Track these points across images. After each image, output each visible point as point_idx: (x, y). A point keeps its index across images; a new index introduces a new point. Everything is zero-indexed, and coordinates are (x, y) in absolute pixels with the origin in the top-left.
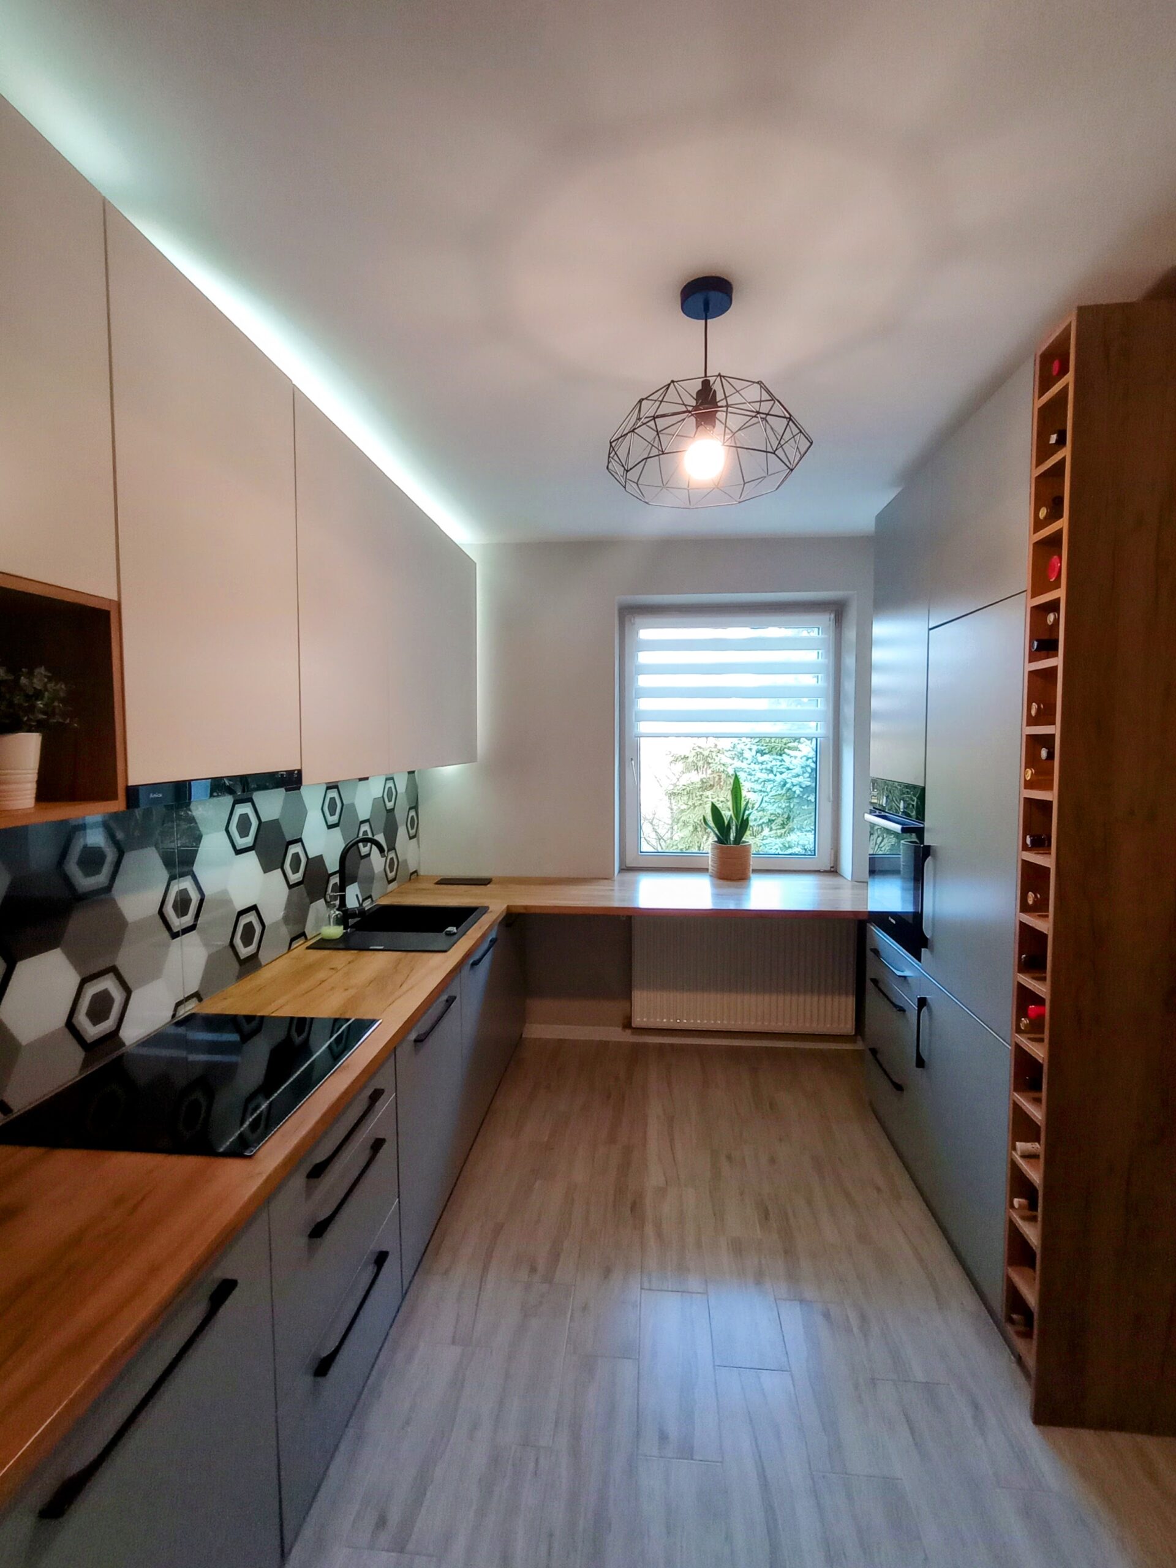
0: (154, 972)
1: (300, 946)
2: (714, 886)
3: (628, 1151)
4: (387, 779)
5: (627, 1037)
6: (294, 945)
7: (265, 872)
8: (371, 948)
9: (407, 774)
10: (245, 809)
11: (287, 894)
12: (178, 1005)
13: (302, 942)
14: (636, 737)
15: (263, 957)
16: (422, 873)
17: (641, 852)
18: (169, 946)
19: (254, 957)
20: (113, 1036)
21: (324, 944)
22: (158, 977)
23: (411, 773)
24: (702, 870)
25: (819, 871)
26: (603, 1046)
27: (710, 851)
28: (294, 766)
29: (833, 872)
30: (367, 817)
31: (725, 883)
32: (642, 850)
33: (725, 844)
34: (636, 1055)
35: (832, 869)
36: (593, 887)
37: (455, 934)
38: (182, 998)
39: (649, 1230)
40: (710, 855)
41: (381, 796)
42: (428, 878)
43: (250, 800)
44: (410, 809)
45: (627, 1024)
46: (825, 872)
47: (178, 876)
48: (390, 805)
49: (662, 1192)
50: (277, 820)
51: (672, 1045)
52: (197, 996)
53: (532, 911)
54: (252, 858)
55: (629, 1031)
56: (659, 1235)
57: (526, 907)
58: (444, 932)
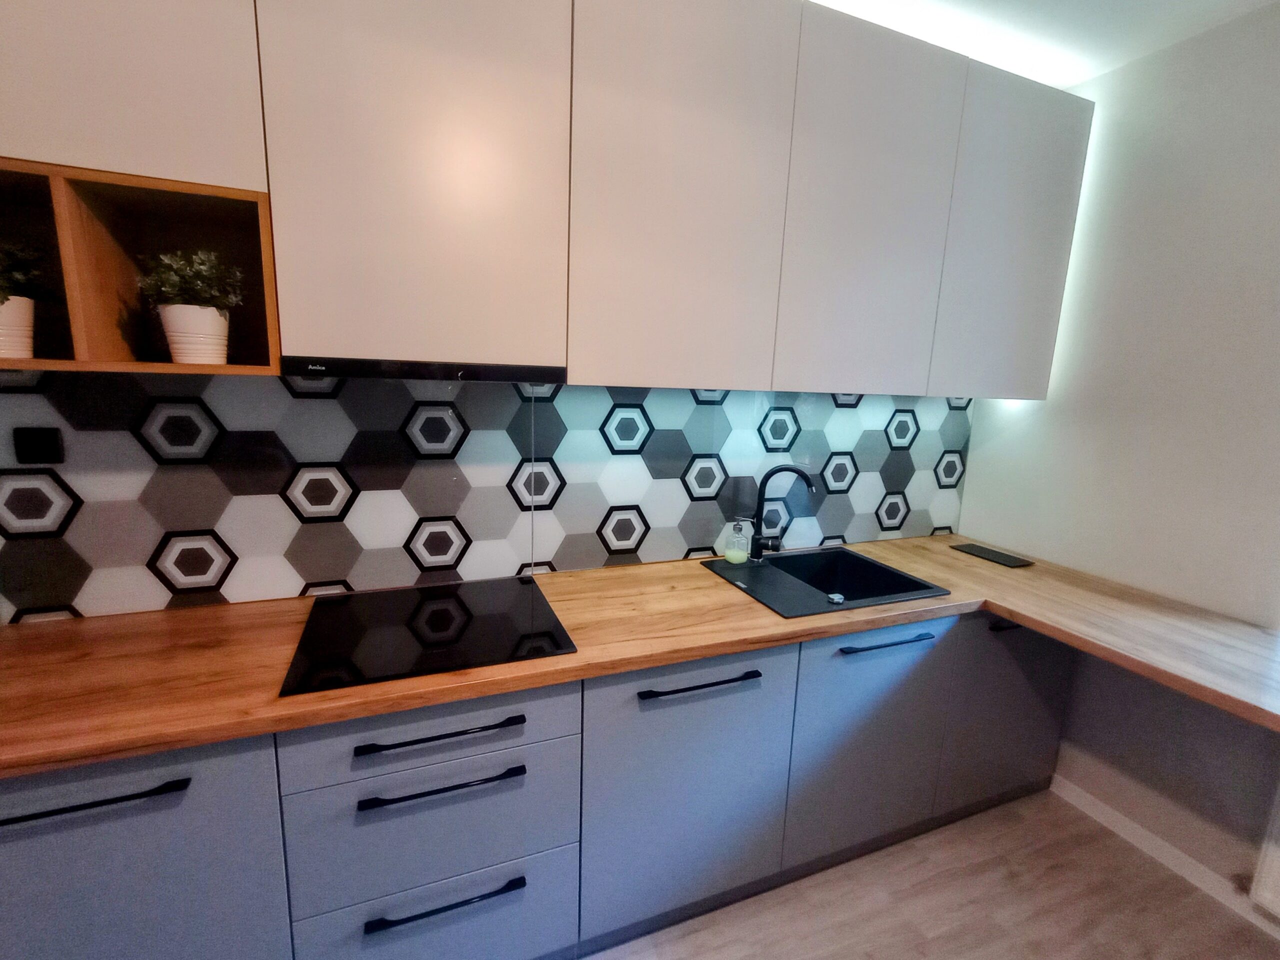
1: (700, 559)
4: (899, 411)
6: (693, 555)
7: (655, 477)
8: (738, 583)
11: (687, 507)
12: (523, 566)
15: (644, 555)
18: (519, 517)
19: (631, 552)
20: (448, 569)
21: (720, 566)
28: (559, 363)
30: (847, 449)
37: (838, 604)
38: (532, 562)
41: (881, 429)
43: (640, 406)
44: (948, 452)
47: (533, 459)
48: (899, 442)
50: (680, 431)
52: (547, 565)
54: (637, 462)
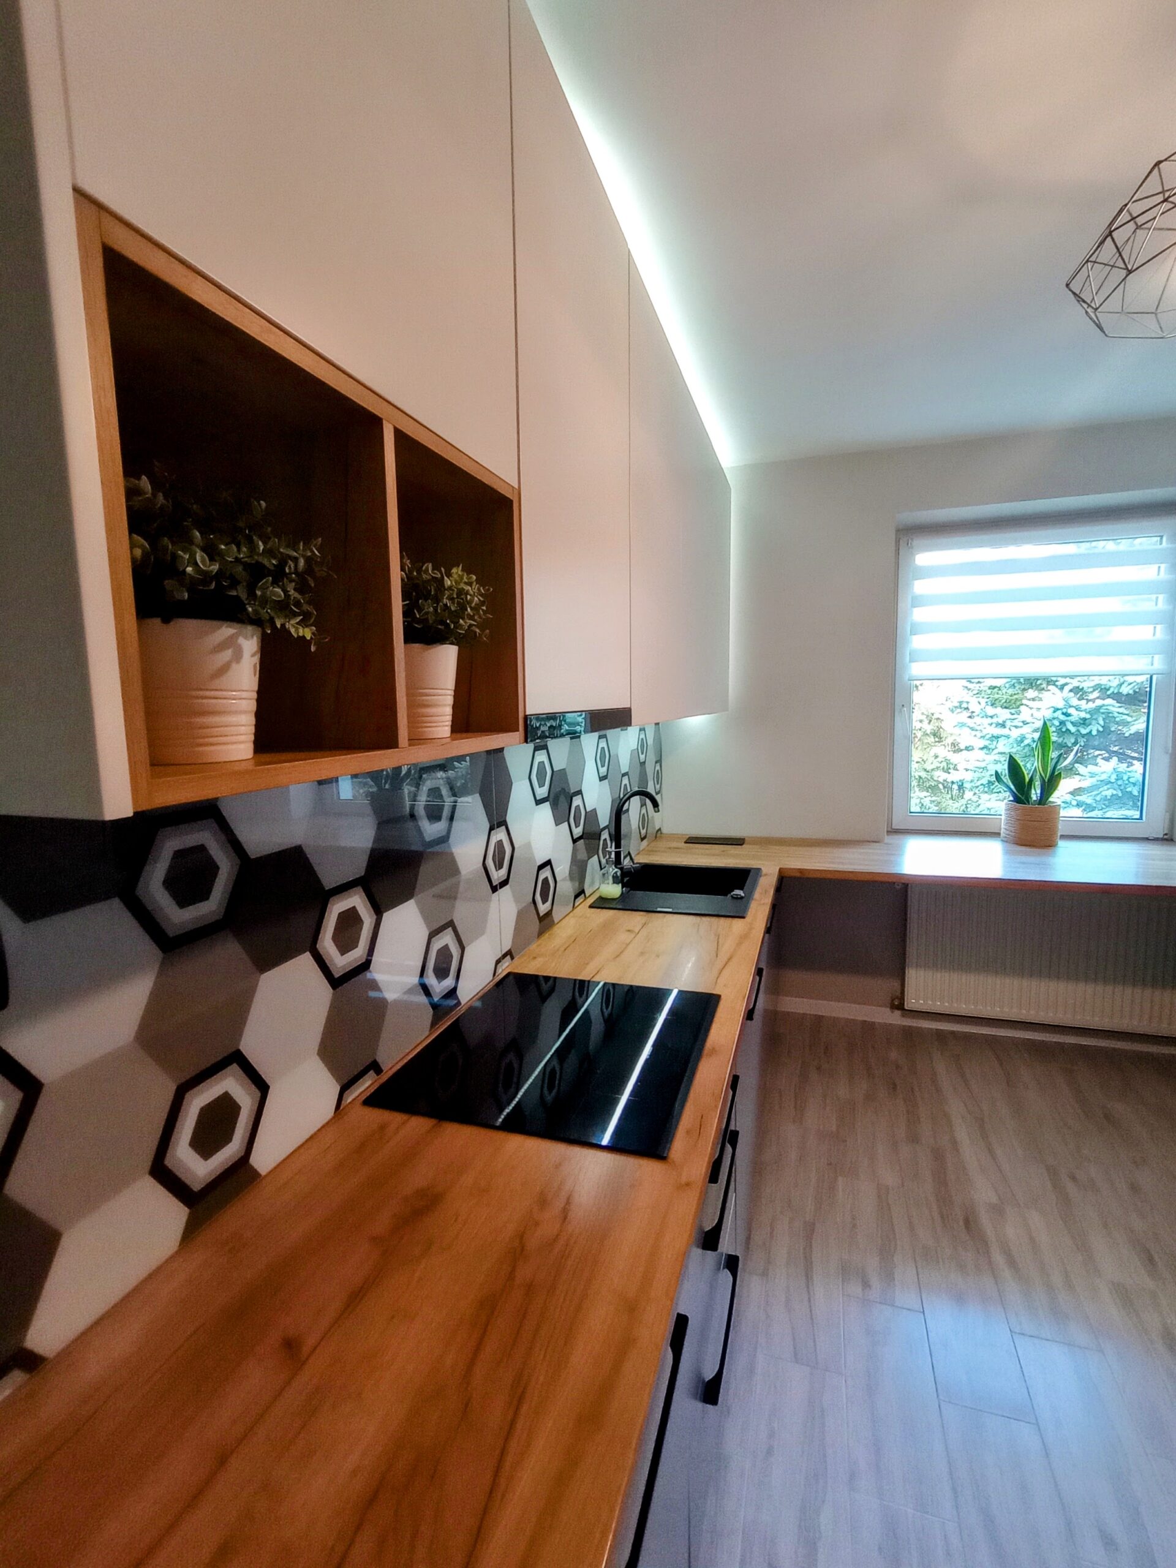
0: (480, 930)
1: (583, 906)
2: (1007, 852)
3: (938, 1156)
4: (640, 730)
5: (895, 1019)
6: (577, 903)
7: (557, 825)
8: (659, 909)
9: (654, 725)
10: (541, 756)
11: (572, 849)
12: (498, 962)
13: (582, 900)
14: (909, 680)
15: (556, 916)
16: (664, 831)
17: (911, 813)
18: (489, 900)
19: (549, 914)
20: (452, 993)
21: (602, 903)
22: (483, 934)
23: (657, 724)
24: (995, 835)
25: (1147, 839)
26: (868, 1027)
27: (1003, 812)
29: (1166, 840)
30: (626, 770)
31: (1023, 848)
32: (912, 811)
33: (1025, 804)
34: (910, 1039)
35: (1165, 837)
36: (865, 851)
37: (742, 898)
38: (500, 956)
39: (999, 1258)
40: (1003, 817)
41: (636, 747)
42: (673, 837)
43: (545, 747)
44: (656, 762)
45: (898, 1004)
46: (1156, 839)
47: (495, 826)
48: (642, 757)
49: (998, 1210)
50: (564, 769)
51: (953, 1033)
52: (509, 954)
53: (811, 876)
54: (546, 808)
55: (898, 1013)
56: (1012, 1263)
57: (801, 871)
58: (729, 895)
